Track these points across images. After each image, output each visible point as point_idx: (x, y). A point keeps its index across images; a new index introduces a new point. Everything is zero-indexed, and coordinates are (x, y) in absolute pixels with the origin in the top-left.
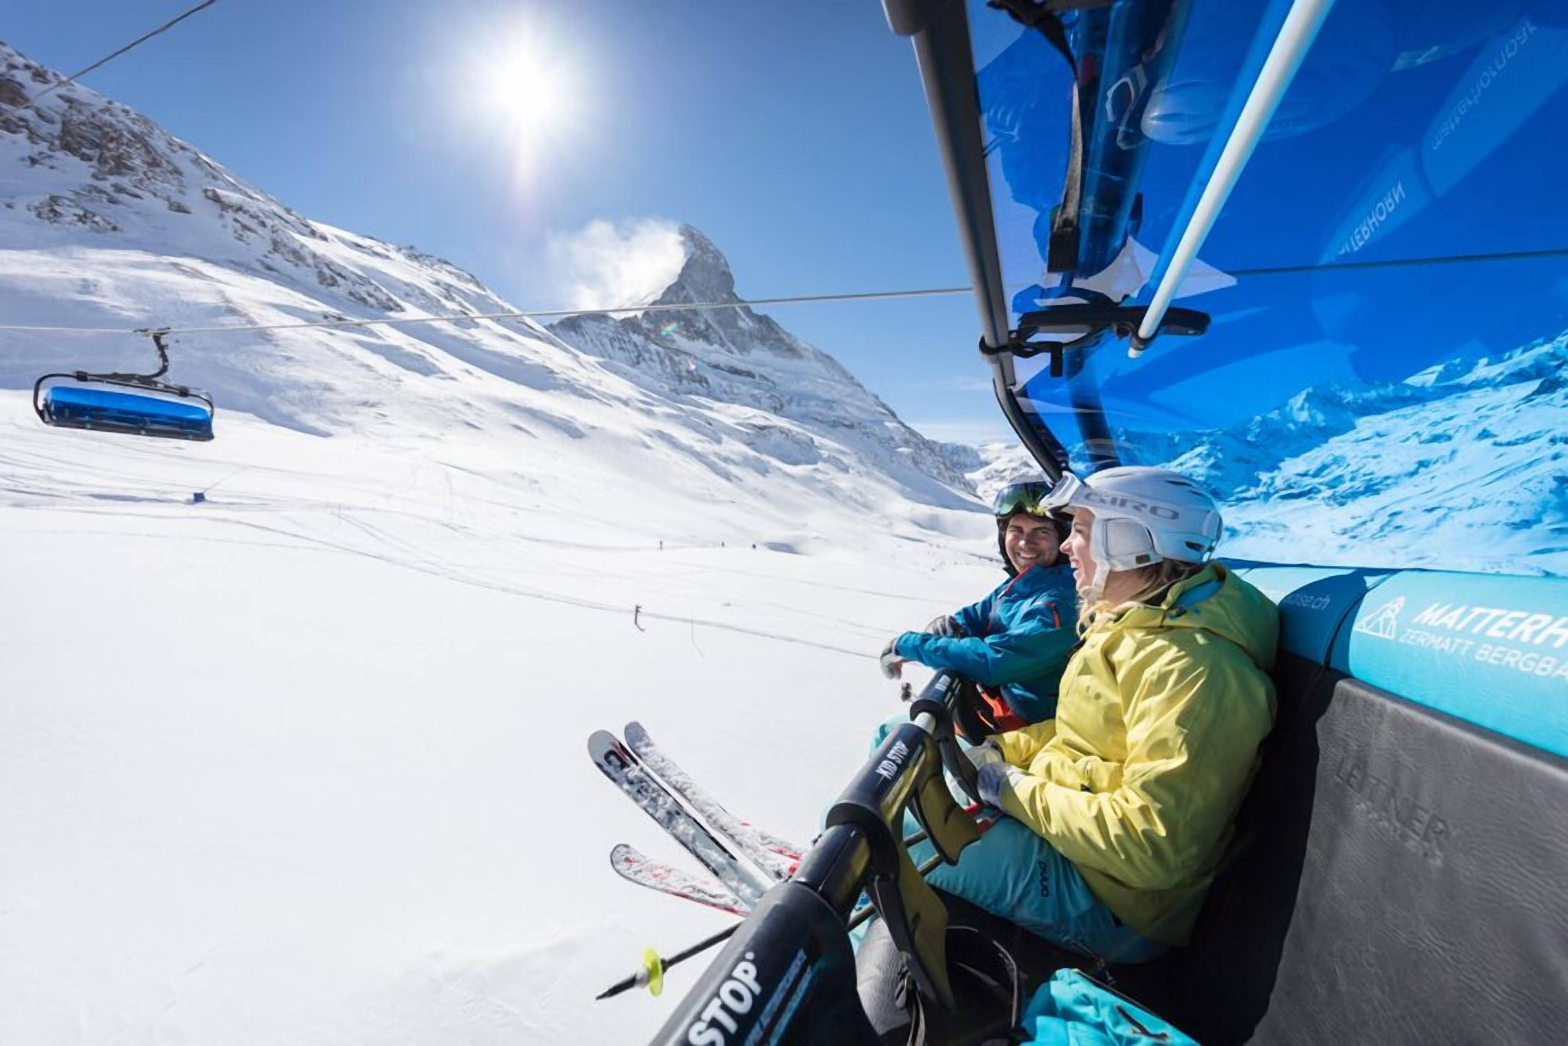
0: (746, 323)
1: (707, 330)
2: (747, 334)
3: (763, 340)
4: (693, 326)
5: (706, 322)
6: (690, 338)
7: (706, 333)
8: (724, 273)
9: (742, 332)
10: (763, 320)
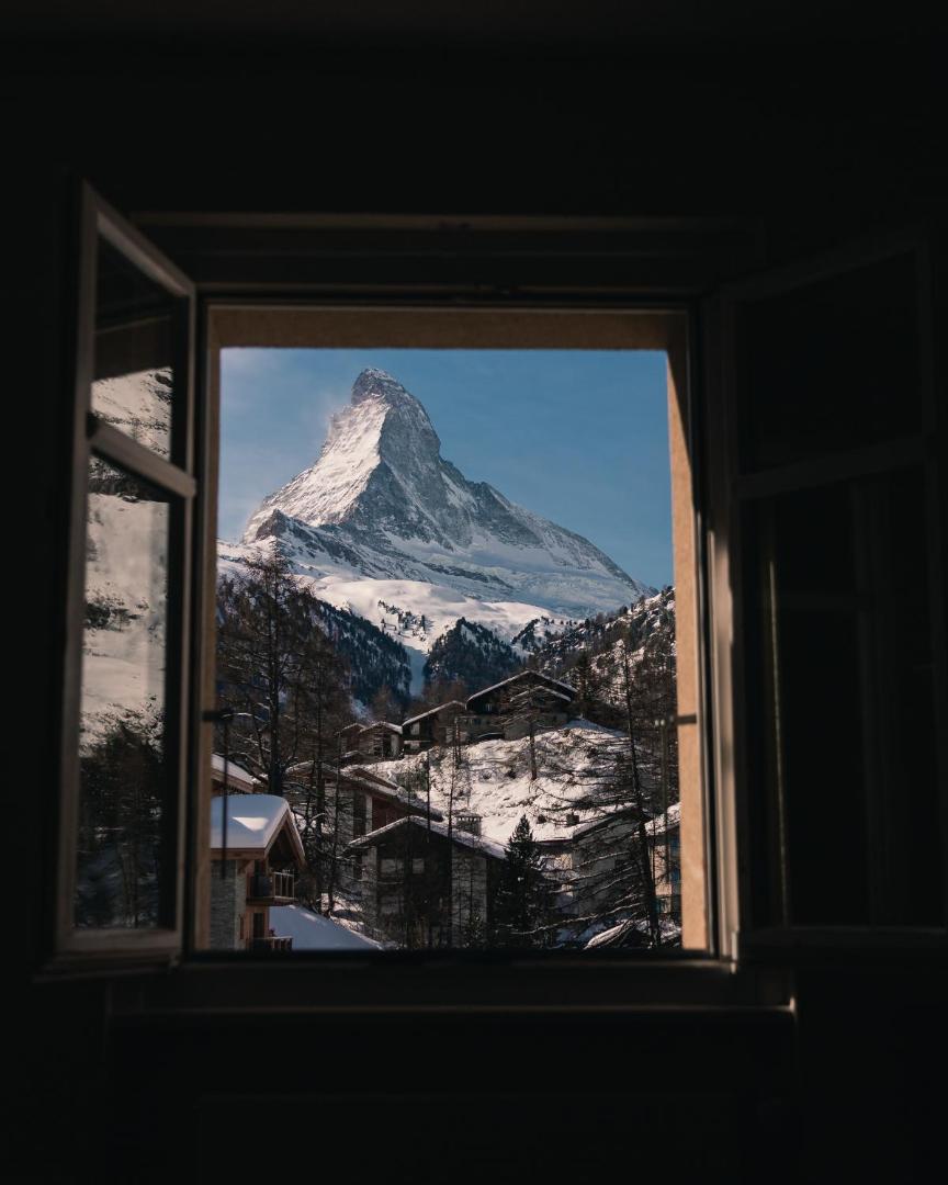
0: (458, 497)
1: (420, 522)
2: (460, 512)
3: (482, 519)
4: (406, 520)
5: (418, 512)
6: (405, 536)
7: (420, 526)
8: (425, 432)
9: (452, 510)
10: (480, 490)
